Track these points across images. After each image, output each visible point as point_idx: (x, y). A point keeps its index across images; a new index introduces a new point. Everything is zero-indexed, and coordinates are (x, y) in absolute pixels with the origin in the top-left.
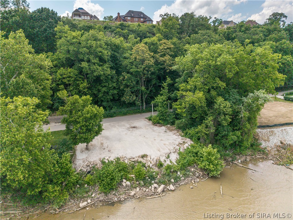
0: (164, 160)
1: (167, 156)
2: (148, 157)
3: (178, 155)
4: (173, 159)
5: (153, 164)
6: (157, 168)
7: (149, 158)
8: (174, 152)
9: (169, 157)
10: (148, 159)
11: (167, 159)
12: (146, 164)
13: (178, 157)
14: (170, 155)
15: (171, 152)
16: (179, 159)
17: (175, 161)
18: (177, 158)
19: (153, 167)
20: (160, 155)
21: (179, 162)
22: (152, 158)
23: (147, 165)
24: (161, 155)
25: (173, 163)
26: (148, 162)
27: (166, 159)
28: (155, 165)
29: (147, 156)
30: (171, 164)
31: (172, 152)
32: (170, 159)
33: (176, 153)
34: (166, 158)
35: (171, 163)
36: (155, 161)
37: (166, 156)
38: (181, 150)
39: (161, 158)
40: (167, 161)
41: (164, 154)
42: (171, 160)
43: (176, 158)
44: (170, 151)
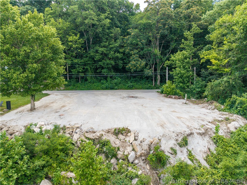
0: (172, 149)
1: (180, 140)
2: (129, 134)
3: (211, 142)
4: (198, 151)
5: (139, 154)
6: (148, 167)
7: (131, 138)
8: (201, 134)
9: (186, 144)
10: (127, 139)
11: (181, 146)
12: (119, 149)
13: (213, 148)
14: (190, 139)
15: (191, 134)
16: (215, 152)
17: (205, 156)
18: (209, 149)
19: (136, 161)
20: (161, 135)
21: (217, 163)
22: (140, 138)
23: (122, 153)
24: (164, 136)
25: (196, 160)
26: (125, 147)
27: (177, 148)
28: (143, 158)
29: (129, 131)
30: (189, 162)
31: (195, 134)
32: (190, 149)
33: (207, 138)
34: (179, 144)
35: (192, 161)
36: (146, 147)
37: (177, 140)
38: (221, 133)
39: (163, 142)
40: (178, 152)
41: (174, 135)
42: (190, 152)
43: (206, 149)
44: (191, 130)
